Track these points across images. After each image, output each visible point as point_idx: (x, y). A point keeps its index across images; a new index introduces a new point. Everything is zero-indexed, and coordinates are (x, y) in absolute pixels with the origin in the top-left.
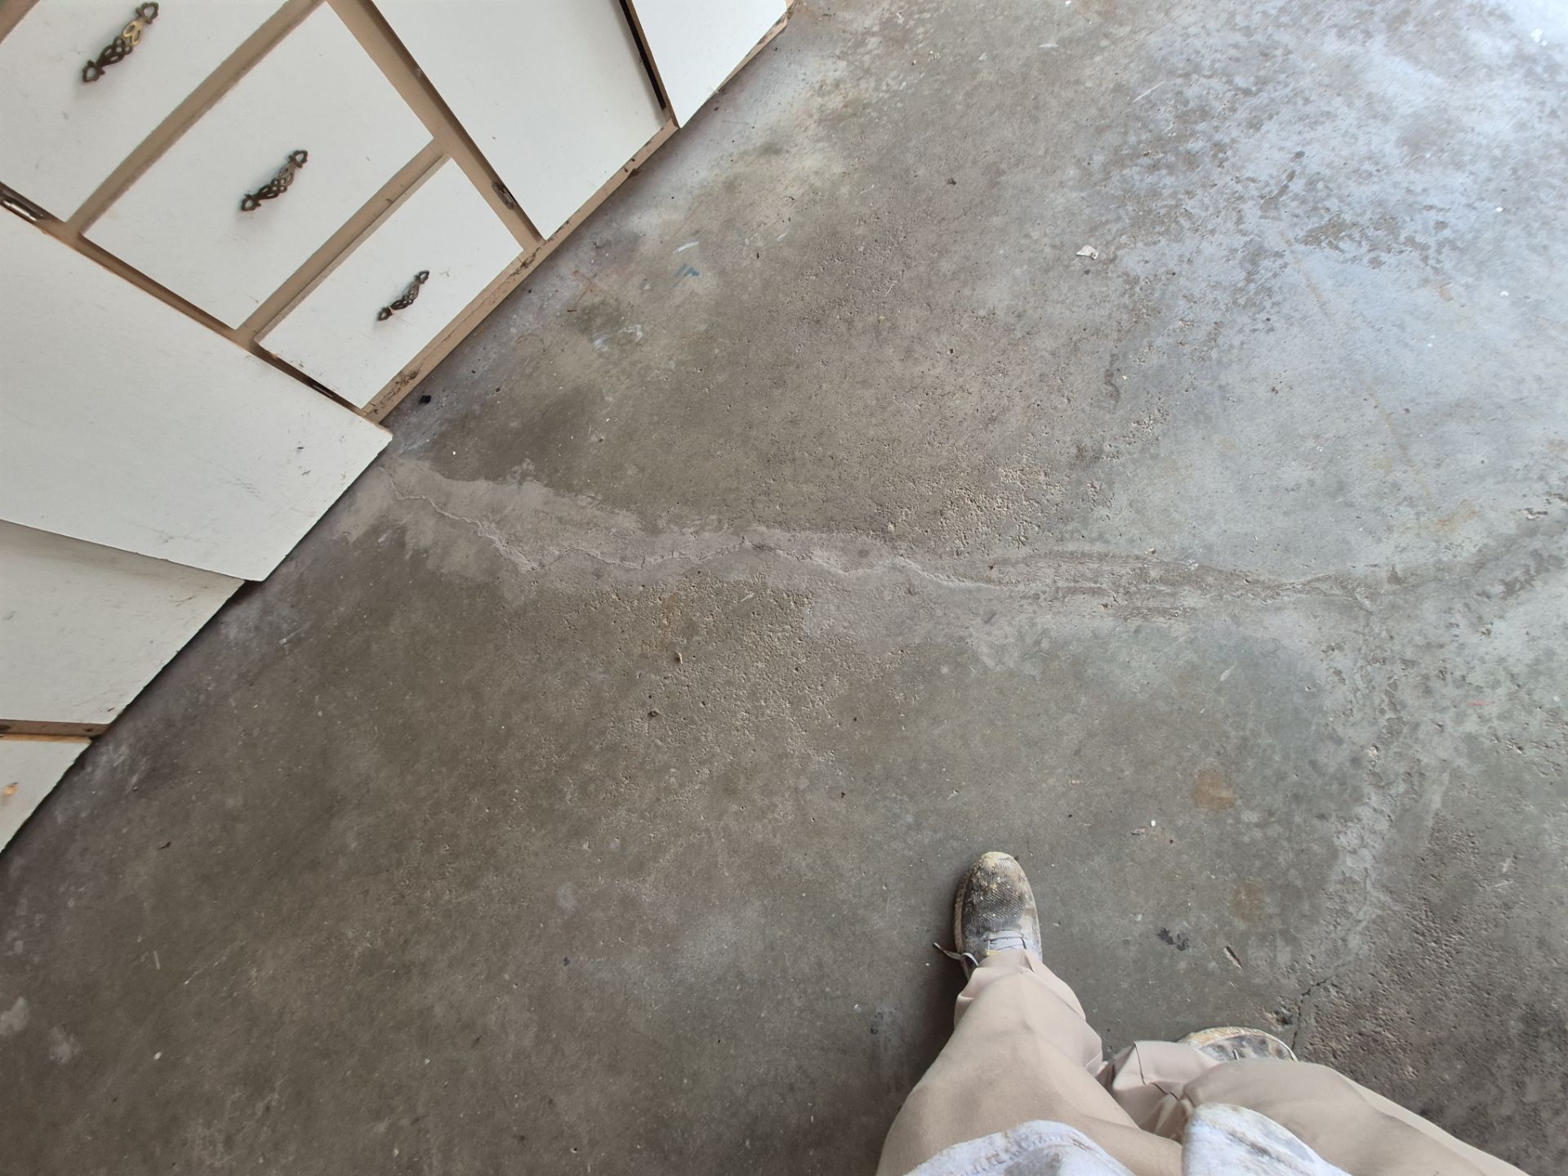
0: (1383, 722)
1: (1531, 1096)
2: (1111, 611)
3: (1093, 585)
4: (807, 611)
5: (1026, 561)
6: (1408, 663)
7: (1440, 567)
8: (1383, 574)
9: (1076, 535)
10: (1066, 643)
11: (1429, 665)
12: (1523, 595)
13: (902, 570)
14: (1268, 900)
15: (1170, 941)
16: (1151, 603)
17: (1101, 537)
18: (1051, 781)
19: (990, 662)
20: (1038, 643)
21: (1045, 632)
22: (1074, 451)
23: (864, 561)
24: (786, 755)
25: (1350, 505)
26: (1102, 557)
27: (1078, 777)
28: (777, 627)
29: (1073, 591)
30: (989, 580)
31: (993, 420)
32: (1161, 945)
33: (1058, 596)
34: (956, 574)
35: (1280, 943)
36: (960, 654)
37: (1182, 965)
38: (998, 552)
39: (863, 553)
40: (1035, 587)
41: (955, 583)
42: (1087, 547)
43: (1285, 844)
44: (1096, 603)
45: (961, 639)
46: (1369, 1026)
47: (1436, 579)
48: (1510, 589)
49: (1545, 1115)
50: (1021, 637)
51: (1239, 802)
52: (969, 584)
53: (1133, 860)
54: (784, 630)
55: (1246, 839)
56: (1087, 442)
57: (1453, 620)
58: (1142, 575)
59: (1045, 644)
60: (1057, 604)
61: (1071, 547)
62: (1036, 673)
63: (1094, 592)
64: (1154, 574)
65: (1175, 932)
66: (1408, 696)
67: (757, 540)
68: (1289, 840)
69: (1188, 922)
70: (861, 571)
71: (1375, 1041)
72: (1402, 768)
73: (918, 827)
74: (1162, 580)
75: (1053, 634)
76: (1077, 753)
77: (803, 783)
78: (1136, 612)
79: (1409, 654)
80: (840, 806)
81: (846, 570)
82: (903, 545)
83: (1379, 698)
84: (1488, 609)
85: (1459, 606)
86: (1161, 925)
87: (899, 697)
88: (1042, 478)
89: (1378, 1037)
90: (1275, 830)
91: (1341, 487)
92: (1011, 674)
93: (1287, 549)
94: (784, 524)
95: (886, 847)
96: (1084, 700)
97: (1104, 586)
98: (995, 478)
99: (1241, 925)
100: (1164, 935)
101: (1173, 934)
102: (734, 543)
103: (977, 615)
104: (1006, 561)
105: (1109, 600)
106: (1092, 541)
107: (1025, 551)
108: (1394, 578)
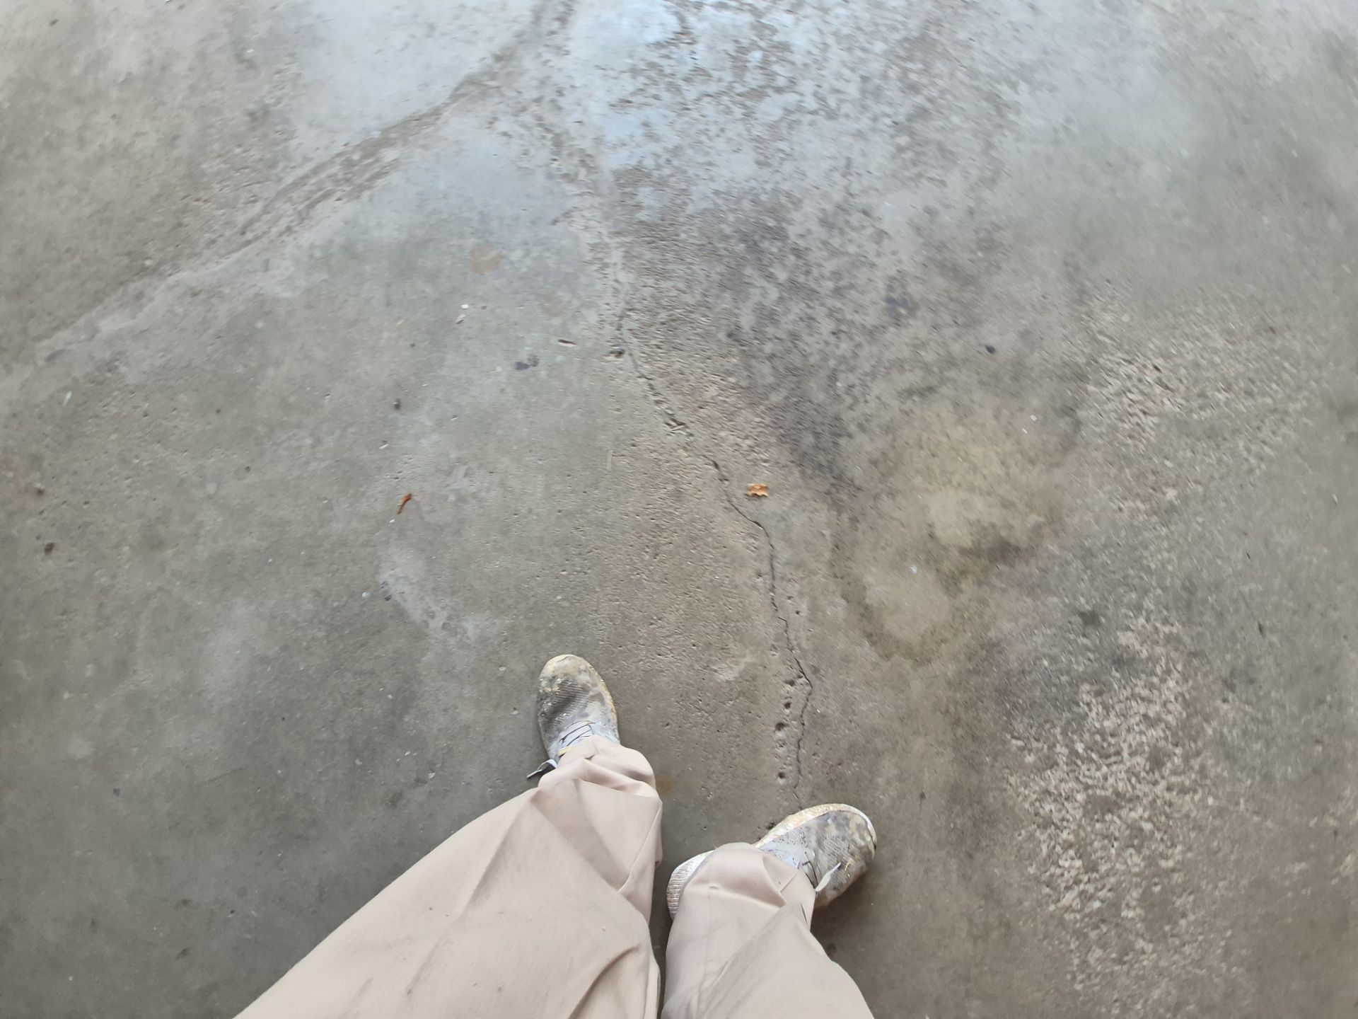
0: (548, 143)
1: (782, 276)
2: (345, 200)
3: (322, 193)
4: (123, 369)
5: (266, 211)
6: (538, 100)
7: (519, 35)
8: (489, 61)
9: (288, 170)
10: (331, 242)
11: (549, 94)
12: (572, 18)
13: (177, 284)
14: (560, 294)
15: (526, 367)
16: (367, 175)
17: (306, 159)
18: (385, 335)
19: (287, 295)
20: (311, 256)
21: (312, 246)
22: (247, 119)
23: (144, 301)
24: (183, 480)
25: (444, 34)
26: (316, 171)
27: (399, 318)
28: (108, 400)
29: (311, 206)
30: (248, 243)
31: (175, 138)
32: (522, 374)
33: (303, 217)
34: (222, 256)
35: (584, 311)
36: (262, 306)
37: (543, 374)
38: (241, 219)
39: (140, 296)
40: (283, 224)
41: (225, 263)
42: (300, 172)
43: (547, 254)
44: (331, 202)
45: (257, 295)
46: (663, 315)
47: (521, 42)
48: (563, 20)
49: (802, 279)
50: (297, 262)
51: (504, 252)
52: (235, 256)
53: (470, 338)
54: (115, 398)
55: (524, 270)
56: (251, 107)
57: (544, 59)
58: (349, 164)
59: (318, 253)
60: (306, 222)
61: (289, 180)
62: (325, 276)
63: (327, 195)
64: (356, 157)
65: (523, 357)
66: (550, 119)
67: (46, 354)
68: (548, 250)
69: (529, 346)
70: (146, 310)
71: (673, 320)
72: (576, 160)
73: (318, 442)
74: (365, 157)
75: (317, 243)
76: (388, 304)
77: (211, 488)
78: (361, 188)
79: (535, 94)
80: (252, 478)
81: (134, 317)
82: (167, 267)
83: (537, 131)
84: (558, 39)
85: (542, 49)
86: (514, 361)
87: (240, 370)
88: (238, 151)
89: (674, 317)
90: (536, 252)
91: (432, 27)
92: (308, 291)
93: (426, 85)
94: (62, 325)
95: (306, 475)
96: (368, 268)
97: (330, 188)
98: (203, 174)
99: (557, 321)
100: (520, 366)
101: (525, 362)
102: (28, 372)
103: (255, 271)
104: (251, 222)
105: (338, 194)
106: (302, 165)
107: (258, 207)
108: (498, 58)
